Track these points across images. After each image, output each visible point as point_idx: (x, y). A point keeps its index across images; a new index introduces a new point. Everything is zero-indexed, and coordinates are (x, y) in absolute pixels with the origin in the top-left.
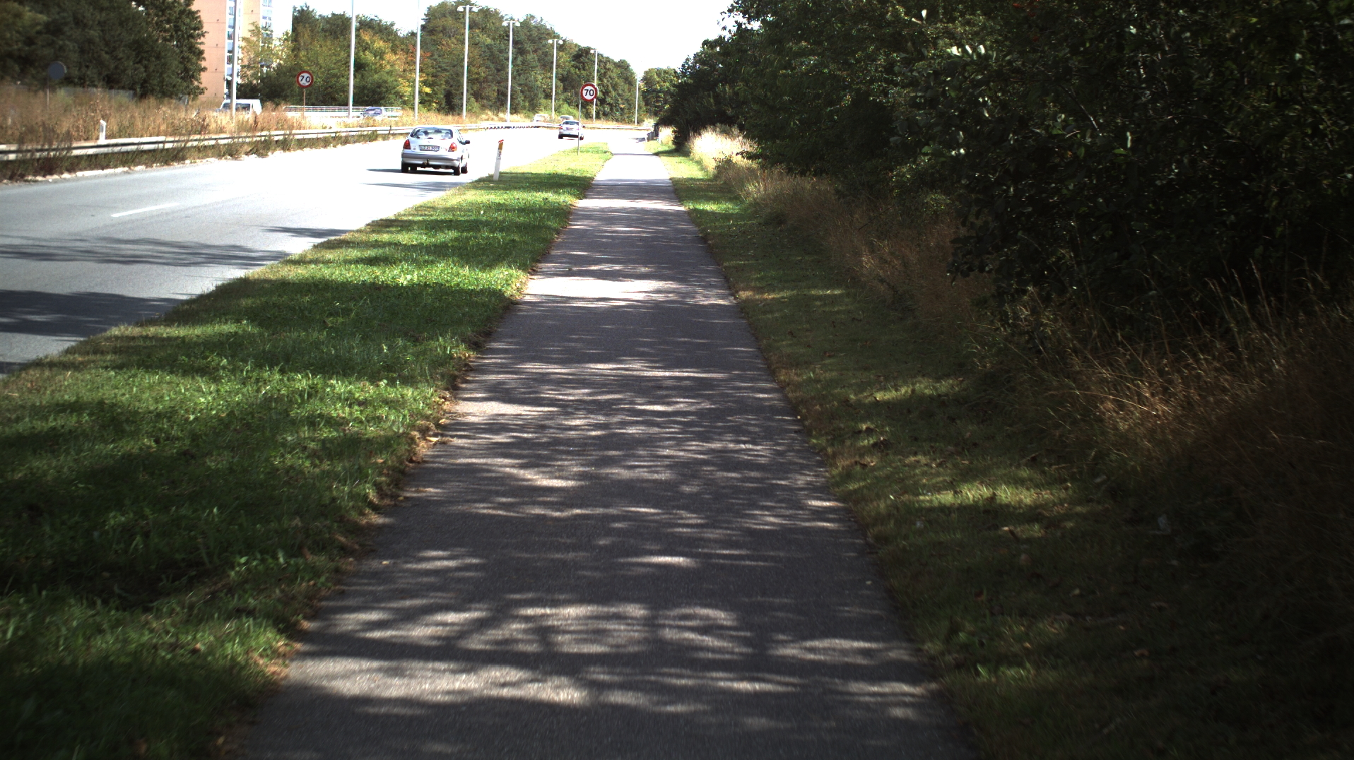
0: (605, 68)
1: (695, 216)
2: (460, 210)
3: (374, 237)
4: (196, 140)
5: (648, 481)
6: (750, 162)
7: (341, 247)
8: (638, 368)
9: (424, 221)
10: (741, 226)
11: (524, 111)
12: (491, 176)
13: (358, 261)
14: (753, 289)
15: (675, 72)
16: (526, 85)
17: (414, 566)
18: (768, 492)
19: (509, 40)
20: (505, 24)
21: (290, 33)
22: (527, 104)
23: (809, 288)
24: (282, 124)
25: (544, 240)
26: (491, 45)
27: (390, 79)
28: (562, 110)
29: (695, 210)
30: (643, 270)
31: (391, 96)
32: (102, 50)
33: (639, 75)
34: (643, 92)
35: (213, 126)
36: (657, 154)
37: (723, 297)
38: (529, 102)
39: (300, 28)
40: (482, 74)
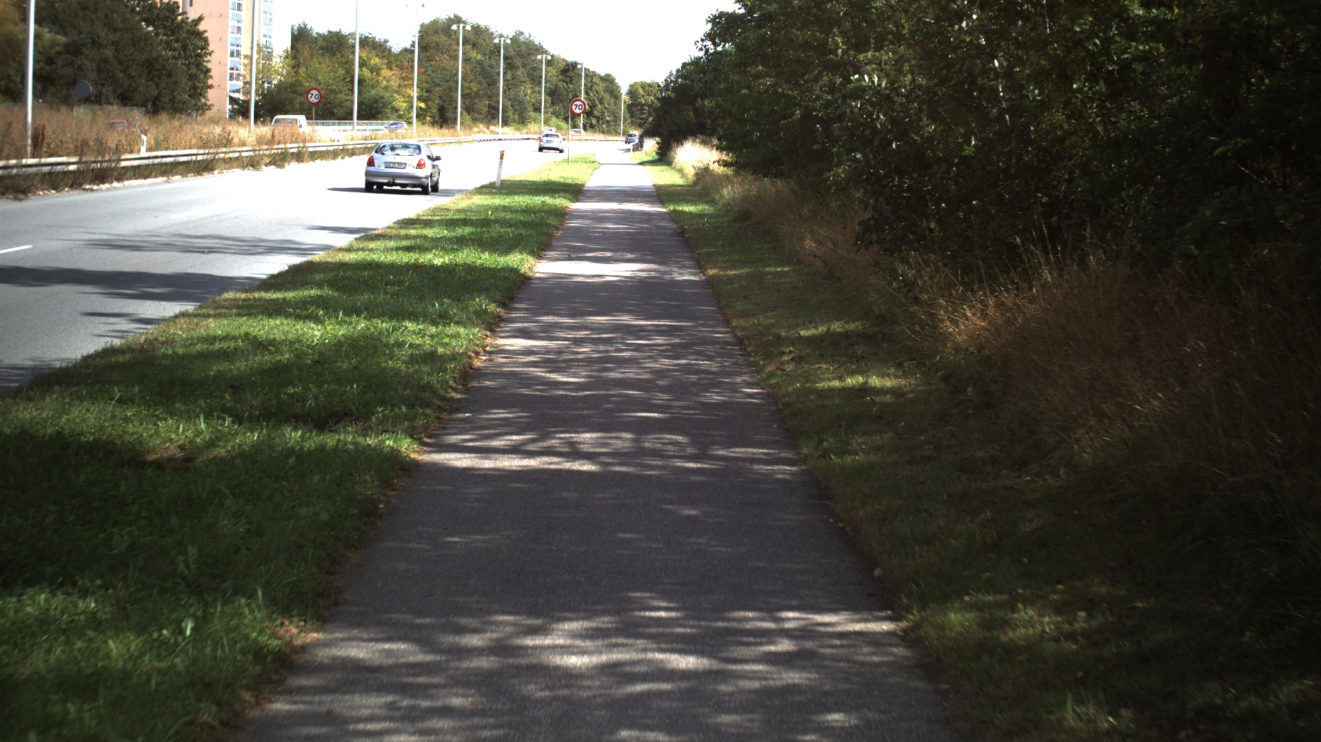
0: (591, 82)
1: (675, 216)
2: (471, 211)
3: (403, 232)
4: (223, 153)
5: (634, 379)
6: (726, 169)
7: (380, 239)
8: (626, 319)
9: (442, 220)
10: (714, 222)
11: (514, 124)
12: (494, 183)
13: (398, 249)
14: (718, 268)
15: (659, 86)
16: (516, 100)
17: (486, 416)
18: (717, 385)
19: (500, 56)
20: (496, 41)
21: (289, 50)
22: (517, 117)
23: (764, 267)
24: (295, 138)
25: (546, 234)
26: (482, 61)
27: (387, 95)
28: (551, 122)
29: (675, 211)
30: (629, 256)
31: (387, 110)
32: (117, 69)
33: (624, 90)
34: (628, 105)
35: (236, 140)
36: (642, 164)
37: (694, 274)
38: (519, 115)
39: (299, 46)
40: (474, 89)
